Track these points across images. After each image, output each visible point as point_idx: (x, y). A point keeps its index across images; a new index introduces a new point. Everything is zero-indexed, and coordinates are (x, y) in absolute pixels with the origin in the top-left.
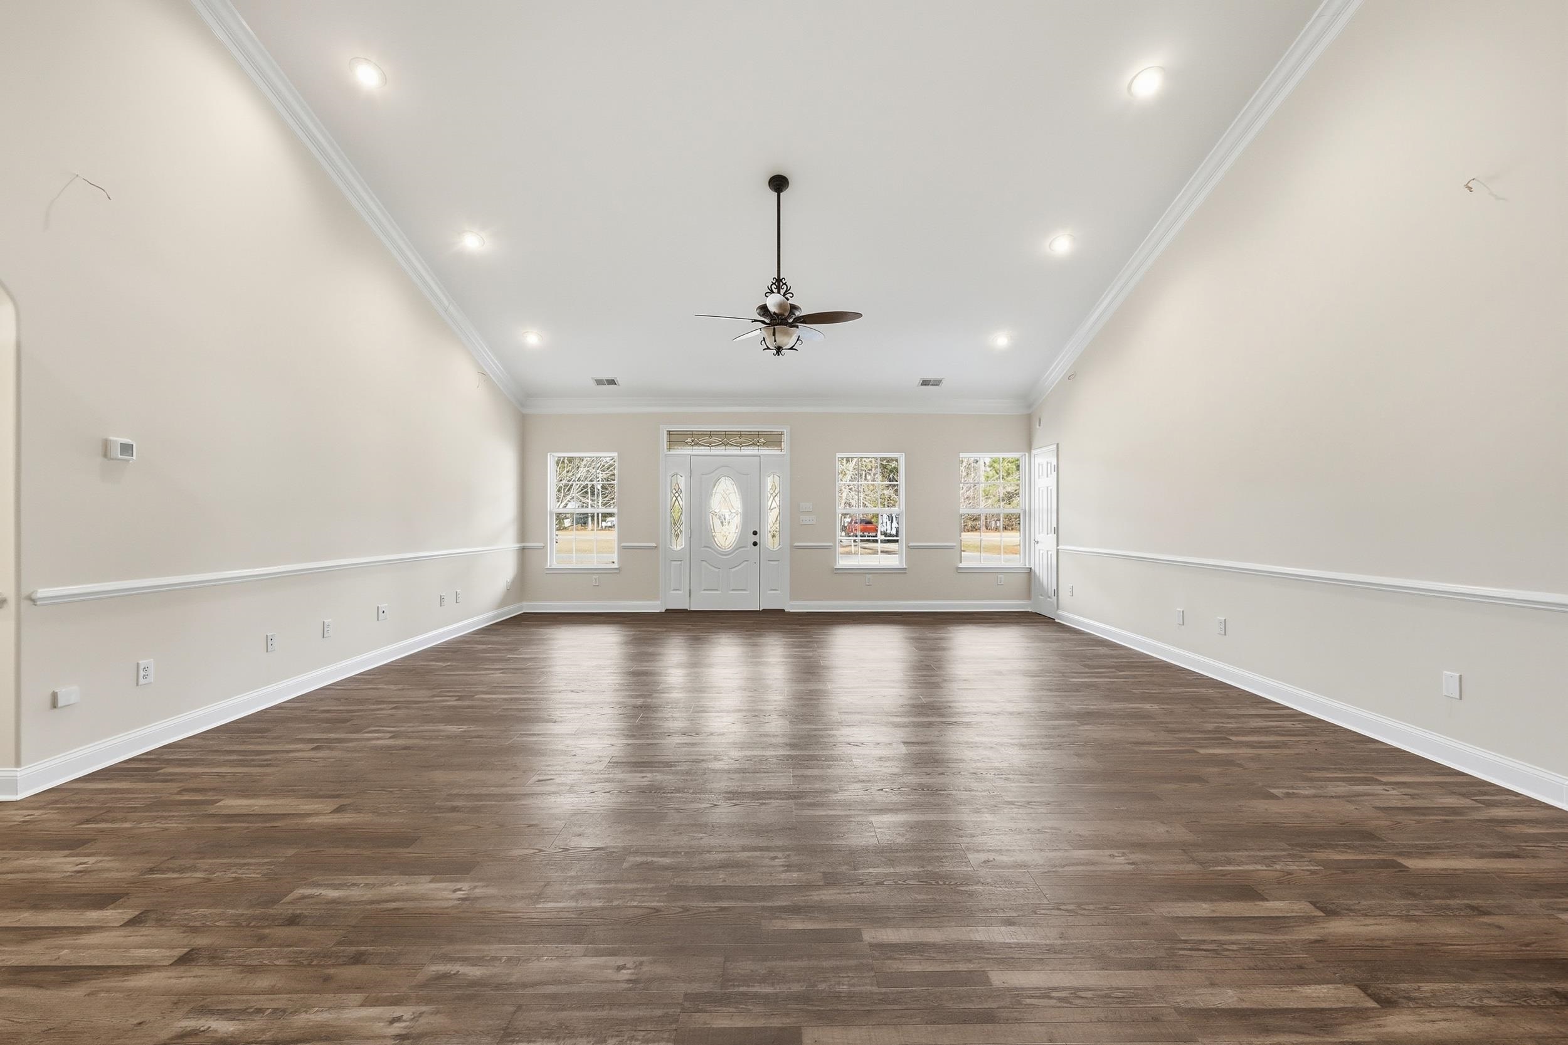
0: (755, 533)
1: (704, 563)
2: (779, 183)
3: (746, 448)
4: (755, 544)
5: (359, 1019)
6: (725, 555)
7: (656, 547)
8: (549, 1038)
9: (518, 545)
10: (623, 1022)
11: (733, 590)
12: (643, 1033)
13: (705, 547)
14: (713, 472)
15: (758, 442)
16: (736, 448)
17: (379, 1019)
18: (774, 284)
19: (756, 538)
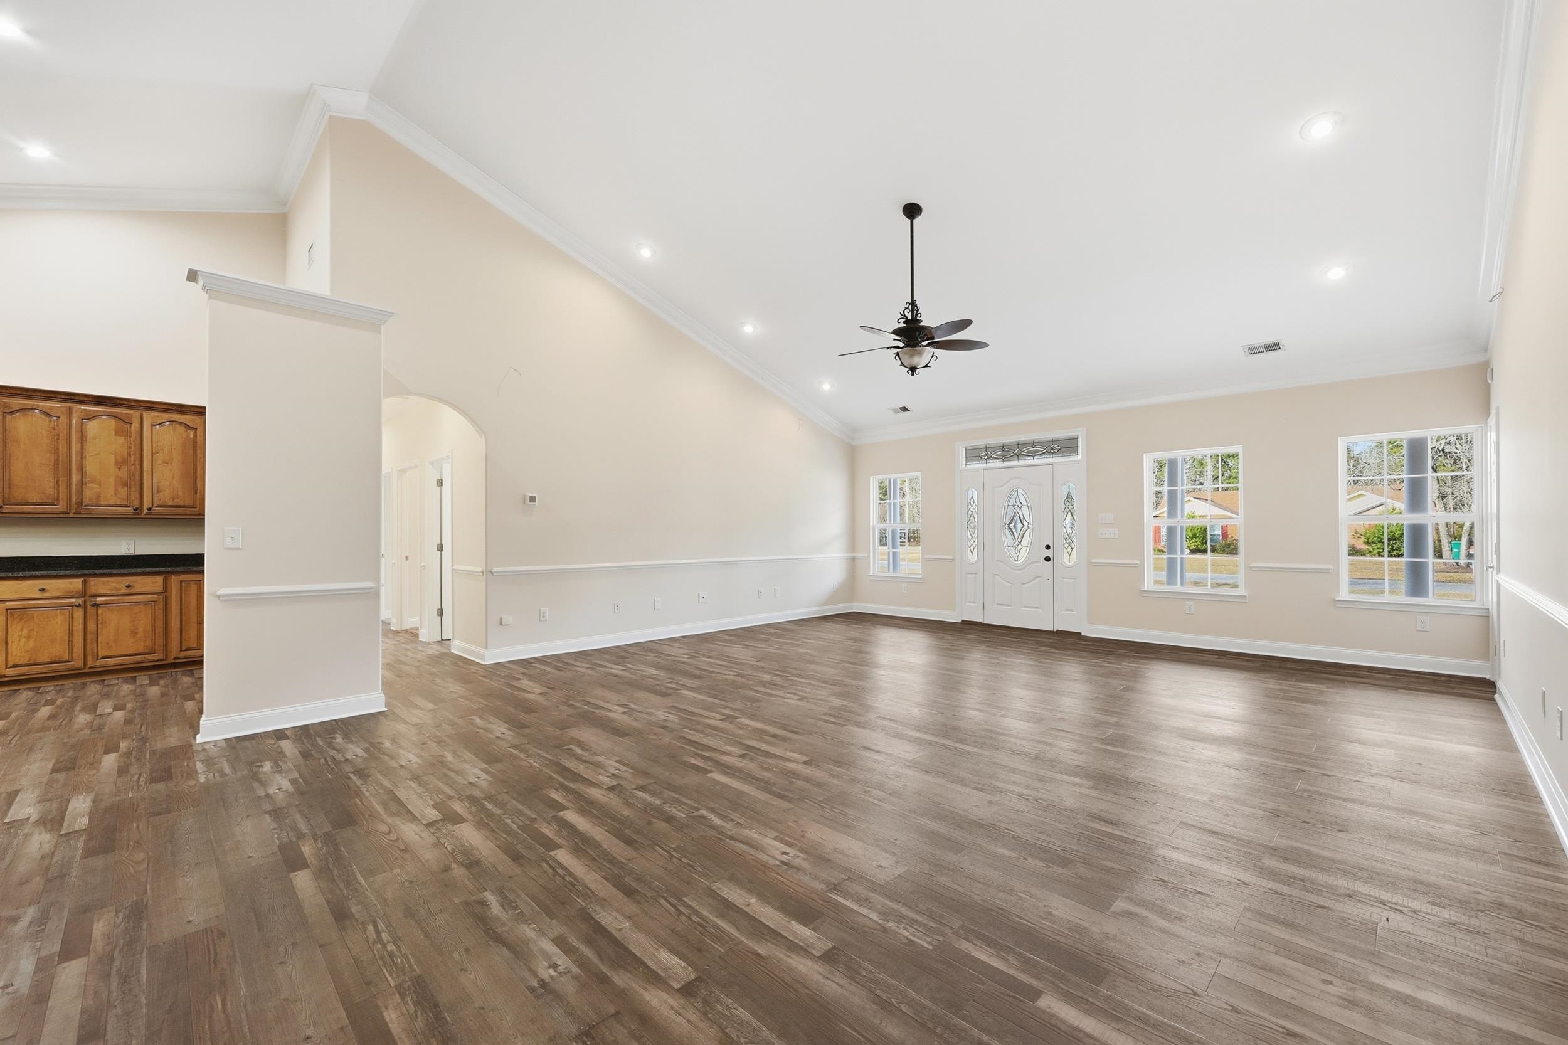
0: (1048, 547)
1: (996, 576)
2: (912, 211)
3: (1039, 457)
4: (1048, 559)
5: (768, 845)
6: (1021, 570)
7: (953, 560)
8: (856, 902)
9: (846, 555)
10: (904, 917)
11: (1025, 607)
12: (914, 930)
13: (997, 561)
14: (1006, 484)
15: (1052, 449)
16: (1029, 458)
17: (777, 849)
18: (908, 308)
19: (1049, 553)
